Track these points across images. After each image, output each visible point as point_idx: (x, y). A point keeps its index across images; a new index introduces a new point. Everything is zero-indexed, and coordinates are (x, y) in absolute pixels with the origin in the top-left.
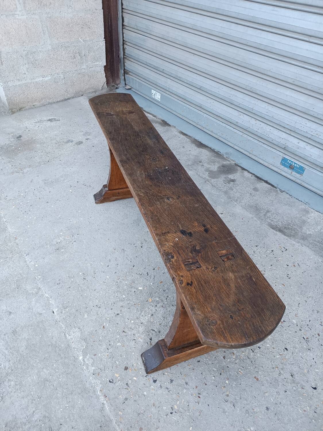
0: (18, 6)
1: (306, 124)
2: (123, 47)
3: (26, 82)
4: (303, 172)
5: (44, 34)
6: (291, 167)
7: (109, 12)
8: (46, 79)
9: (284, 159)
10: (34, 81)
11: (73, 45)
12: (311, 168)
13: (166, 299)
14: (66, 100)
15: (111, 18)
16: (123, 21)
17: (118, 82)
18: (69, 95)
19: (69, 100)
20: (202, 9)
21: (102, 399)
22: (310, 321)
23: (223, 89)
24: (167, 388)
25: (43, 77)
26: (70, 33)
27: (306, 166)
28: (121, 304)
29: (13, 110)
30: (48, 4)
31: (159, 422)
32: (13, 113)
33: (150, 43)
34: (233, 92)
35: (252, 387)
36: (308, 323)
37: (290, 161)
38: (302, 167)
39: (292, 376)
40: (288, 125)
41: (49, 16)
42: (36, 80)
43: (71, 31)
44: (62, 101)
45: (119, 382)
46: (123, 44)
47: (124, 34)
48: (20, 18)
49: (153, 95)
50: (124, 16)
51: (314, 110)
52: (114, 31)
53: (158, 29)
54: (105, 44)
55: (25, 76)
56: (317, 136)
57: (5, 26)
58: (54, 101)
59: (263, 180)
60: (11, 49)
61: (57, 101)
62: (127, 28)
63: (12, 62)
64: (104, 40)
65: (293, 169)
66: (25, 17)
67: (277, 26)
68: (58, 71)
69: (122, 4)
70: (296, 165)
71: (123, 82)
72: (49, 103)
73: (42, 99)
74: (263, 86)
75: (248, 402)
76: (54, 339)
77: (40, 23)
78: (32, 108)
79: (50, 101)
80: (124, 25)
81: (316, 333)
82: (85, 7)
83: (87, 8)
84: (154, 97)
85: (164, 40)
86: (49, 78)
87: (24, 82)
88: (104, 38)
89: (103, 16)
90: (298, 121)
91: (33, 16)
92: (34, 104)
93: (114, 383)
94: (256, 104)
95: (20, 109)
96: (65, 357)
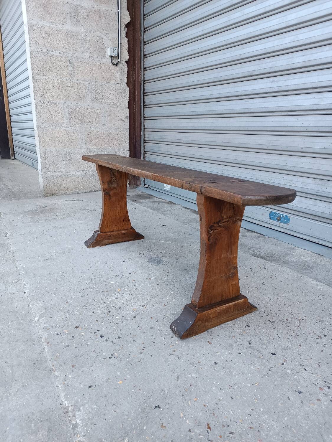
0: (65, 121)
1: (283, 178)
2: (144, 156)
3: (61, 174)
4: (289, 221)
5: (82, 141)
6: (279, 219)
7: (135, 132)
8: (78, 174)
9: (271, 213)
10: (68, 174)
11: (104, 151)
12: (295, 216)
13: (135, 290)
14: (92, 192)
15: (135, 136)
16: (144, 137)
17: (139, 183)
18: (95, 189)
19: (95, 192)
20: (198, 114)
21: (45, 345)
22: (279, 311)
23: (217, 168)
24: (112, 342)
25: (76, 171)
26: (102, 142)
27: (290, 214)
28: (90, 290)
29: (47, 195)
30: (87, 122)
31: (95, 362)
32: (46, 196)
33: (163, 148)
34: (225, 168)
35: (203, 348)
36: (277, 311)
37: (277, 213)
38: (287, 216)
39: (249, 343)
40: (269, 182)
41: (87, 129)
42: (70, 174)
43: (103, 141)
44: (90, 192)
45: (66, 335)
46: (144, 154)
47: (145, 146)
48: (65, 129)
49: (165, 187)
50: (145, 133)
51: (287, 165)
52: (137, 145)
53: (169, 136)
54: (129, 153)
55: (62, 169)
56: (293, 185)
57: (53, 133)
58: (83, 191)
59: (253, 231)
60: (54, 148)
61: (85, 192)
62: (147, 141)
63: (53, 158)
64: (129, 150)
65: (280, 220)
66: (69, 128)
67: (250, 111)
68: (88, 169)
69: (144, 126)
70: (282, 216)
71: (143, 183)
72: (78, 193)
73: (72, 189)
74: (246, 156)
75: (195, 357)
76: (18, 308)
77: (79, 133)
78: (63, 195)
79: (79, 191)
80: (145, 140)
81: (285, 318)
82: (115, 126)
83: (117, 127)
84: (165, 189)
85: (172, 143)
86: (81, 173)
87: (60, 174)
88: (129, 149)
89: (128, 133)
90: (277, 177)
91: (75, 129)
92: (65, 192)
93: (61, 335)
94: (243, 172)
95: (53, 195)
96: (22, 320)
